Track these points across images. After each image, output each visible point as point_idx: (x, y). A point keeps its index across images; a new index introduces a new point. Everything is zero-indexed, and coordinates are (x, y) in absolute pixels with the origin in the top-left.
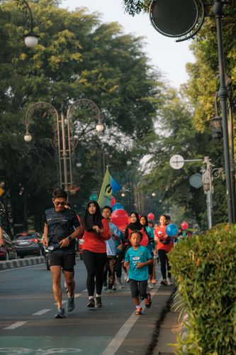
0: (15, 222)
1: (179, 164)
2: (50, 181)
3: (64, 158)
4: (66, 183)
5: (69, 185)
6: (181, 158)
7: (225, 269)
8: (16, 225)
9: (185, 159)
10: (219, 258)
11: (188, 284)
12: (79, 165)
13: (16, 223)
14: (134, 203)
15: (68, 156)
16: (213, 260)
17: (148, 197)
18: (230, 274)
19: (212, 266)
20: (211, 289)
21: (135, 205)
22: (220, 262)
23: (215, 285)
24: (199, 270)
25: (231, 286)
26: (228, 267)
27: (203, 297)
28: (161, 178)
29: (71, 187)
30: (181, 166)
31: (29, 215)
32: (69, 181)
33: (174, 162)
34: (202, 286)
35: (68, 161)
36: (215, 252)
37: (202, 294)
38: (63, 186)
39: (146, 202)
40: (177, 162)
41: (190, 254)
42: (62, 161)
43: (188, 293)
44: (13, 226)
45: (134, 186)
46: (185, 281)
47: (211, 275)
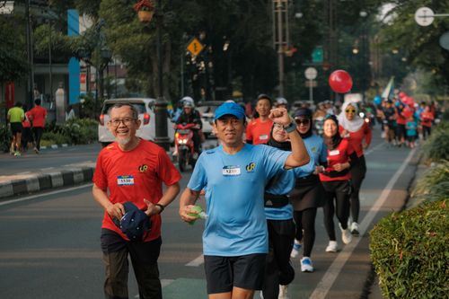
0: (217, 84)
1: (427, 19)
2: (261, 35)
3: (279, 11)
4: (280, 42)
5: (284, 45)
6: (429, 12)
7: (433, 269)
8: (218, 89)
9: (435, 13)
10: (426, 253)
11: (389, 279)
12: (299, 15)
13: (219, 86)
14: (369, 60)
15: (283, 8)
16: (419, 255)
17: (387, 55)
18: (437, 274)
19: (417, 262)
20: (416, 289)
21: (371, 63)
22: (427, 258)
23: (420, 285)
24: (402, 265)
25: (439, 289)
26: (436, 266)
27: (405, 296)
28: (404, 34)
29: (287, 47)
30: (429, 21)
31: (234, 77)
32: (284, 39)
33: (420, 17)
34: (405, 283)
35: (283, 14)
36: (421, 246)
37: (405, 292)
38: (277, 45)
39: (385, 61)
40: (425, 17)
41: (393, 243)
42: (277, 14)
43: (389, 289)
44: (214, 89)
45: (370, 40)
46: (386, 275)
47: (416, 273)
